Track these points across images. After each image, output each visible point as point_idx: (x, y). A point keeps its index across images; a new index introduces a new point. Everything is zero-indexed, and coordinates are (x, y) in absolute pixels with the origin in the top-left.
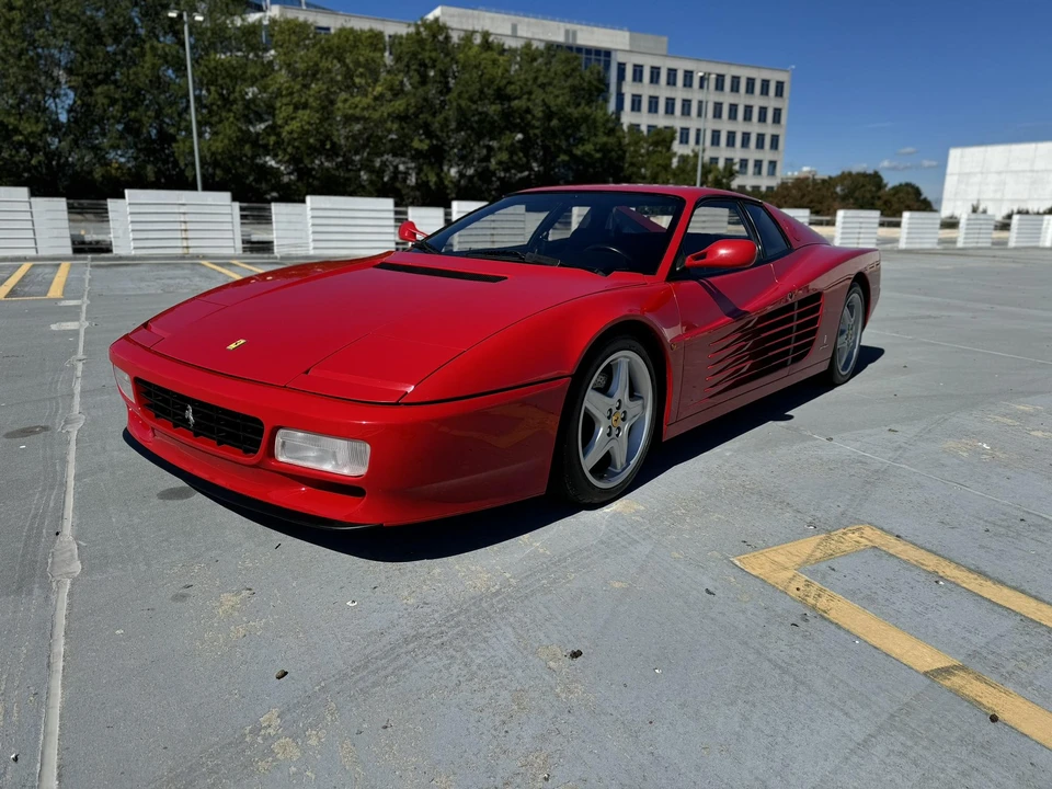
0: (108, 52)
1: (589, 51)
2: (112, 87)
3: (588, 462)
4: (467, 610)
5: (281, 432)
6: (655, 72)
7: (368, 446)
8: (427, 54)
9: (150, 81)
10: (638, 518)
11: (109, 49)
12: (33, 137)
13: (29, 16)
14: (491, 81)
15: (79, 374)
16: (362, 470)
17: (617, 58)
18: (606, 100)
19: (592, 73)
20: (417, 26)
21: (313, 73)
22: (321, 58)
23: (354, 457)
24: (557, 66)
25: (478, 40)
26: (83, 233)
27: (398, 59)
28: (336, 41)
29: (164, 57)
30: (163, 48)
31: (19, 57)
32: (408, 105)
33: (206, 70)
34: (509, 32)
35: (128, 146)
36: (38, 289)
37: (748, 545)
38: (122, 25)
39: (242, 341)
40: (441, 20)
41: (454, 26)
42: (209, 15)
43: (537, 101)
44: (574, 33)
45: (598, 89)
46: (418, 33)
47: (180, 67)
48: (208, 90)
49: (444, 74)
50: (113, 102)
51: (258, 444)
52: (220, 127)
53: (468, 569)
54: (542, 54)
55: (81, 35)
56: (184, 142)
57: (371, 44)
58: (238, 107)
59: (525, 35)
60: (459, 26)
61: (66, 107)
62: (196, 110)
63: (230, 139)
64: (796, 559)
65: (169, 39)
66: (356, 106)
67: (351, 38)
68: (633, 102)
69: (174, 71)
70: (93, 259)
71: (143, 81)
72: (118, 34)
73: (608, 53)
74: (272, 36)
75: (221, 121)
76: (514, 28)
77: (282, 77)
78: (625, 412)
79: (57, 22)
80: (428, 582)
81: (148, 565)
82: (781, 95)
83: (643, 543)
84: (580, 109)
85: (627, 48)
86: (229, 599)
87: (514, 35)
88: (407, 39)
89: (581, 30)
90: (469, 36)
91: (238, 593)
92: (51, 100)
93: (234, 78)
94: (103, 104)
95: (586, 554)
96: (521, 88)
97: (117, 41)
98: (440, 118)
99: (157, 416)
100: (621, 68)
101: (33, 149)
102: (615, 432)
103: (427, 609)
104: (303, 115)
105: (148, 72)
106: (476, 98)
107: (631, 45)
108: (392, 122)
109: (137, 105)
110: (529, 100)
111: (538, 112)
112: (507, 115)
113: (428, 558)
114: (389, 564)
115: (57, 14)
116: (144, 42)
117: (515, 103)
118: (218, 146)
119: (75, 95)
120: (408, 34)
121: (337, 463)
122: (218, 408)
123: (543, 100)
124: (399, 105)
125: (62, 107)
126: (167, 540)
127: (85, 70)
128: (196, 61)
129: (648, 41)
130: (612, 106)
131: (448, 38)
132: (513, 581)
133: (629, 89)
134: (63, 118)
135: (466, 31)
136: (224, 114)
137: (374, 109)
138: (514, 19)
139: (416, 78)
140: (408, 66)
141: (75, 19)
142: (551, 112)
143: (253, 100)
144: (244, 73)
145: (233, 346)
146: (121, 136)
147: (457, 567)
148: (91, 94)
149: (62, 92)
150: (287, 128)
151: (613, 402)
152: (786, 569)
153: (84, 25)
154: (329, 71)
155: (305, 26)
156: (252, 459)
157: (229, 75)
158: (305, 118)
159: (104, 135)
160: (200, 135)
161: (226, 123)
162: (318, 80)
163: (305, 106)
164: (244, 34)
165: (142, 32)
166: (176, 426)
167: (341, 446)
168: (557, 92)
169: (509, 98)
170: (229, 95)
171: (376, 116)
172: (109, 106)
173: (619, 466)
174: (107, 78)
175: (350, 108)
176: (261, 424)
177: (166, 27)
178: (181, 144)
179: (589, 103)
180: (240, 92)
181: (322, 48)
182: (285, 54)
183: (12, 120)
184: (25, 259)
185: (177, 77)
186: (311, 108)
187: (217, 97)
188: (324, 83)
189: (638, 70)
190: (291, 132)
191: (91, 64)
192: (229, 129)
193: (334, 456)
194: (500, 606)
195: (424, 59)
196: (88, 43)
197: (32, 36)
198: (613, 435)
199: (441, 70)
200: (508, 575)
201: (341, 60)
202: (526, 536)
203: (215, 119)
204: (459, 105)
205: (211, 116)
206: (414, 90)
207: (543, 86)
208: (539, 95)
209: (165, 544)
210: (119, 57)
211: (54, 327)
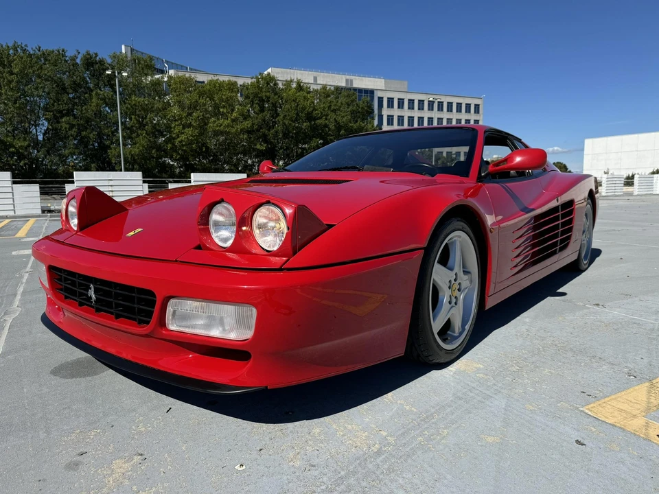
0: (69, 98)
1: (360, 90)
2: (71, 118)
3: (437, 326)
4: (355, 473)
5: (172, 301)
6: (401, 102)
7: (254, 310)
8: (264, 94)
9: (95, 114)
10: (481, 375)
11: (71, 96)
12: (22, 149)
13: (22, 78)
14: (303, 109)
15: (24, 281)
16: (248, 334)
17: (378, 94)
18: (373, 119)
19: (363, 102)
20: (257, 78)
21: (194, 106)
22: (199, 97)
23: (241, 322)
24: (342, 100)
25: (294, 85)
26: (49, 205)
27: (247, 97)
28: (208, 87)
29: (104, 99)
30: (103, 94)
31: (15, 103)
32: (253, 124)
33: (129, 106)
34: (312, 82)
35: (80, 154)
36: (10, 232)
37: (588, 396)
38: (78, 81)
39: (140, 230)
40: (272, 74)
41: (280, 79)
42: (131, 75)
43: (331, 120)
44: (352, 81)
45: (367, 111)
46: (258, 82)
47: (113, 106)
48: (131, 119)
49: (274, 105)
50: (72, 126)
51: (150, 314)
52: (137, 139)
53: (345, 428)
54: (333, 93)
55: (53, 88)
56: (115, 149)
57: (229, 88)
58: (148, 128)
59: (322, 83)
60: (282, 79)
61: (43, 131)
62: (122, 130)
63: (143, 147)
64: (639, 406)
65: (107, 89)
66: (221, 125)
67: (217, 85)
68: (388, 120)
69: (109, 108)
70: (51, 216)
71: (90, 114)
72: (76, 86)
73: (372, 92)
74: (170, 86)
75: (138, 136)
76: (315, 79)
77: (175, 110)
78: (459, 284)
79: (39, 81)
80: (310, 443)
81: (48, 432)
82: (478, 113)
83: (496, 397)
84: (358, 124)
85: (384, 88)
86: (120, 467)
87: (315, 82)
88: (251, 85)
89: (355, 79)
90: (289, 83)
91: (131, 459)
92: (34, 127)
93: (146, 111)
94: (66, 128)
95: (449, 410)
96: (321, 113)
97: (75, 91)
98: (272, 131)
99: (66, 297)
100: (381, 99)
101: (21, 157)
102: (454, 301)
103: (315, 473)
104: (189, 131)
105: (94, 109)
106: (294, 119)
107: (385, 86)
108: (243, 134)
109: (87, 128)
110: (326, 119)
111: (332, 126)
112: (314, 128)
113: (307, 420)
114: (271, 426)
115: (39, 76)
116: (92, 91)
117: (318, 122)
118: (136, 150)
119: (49, 123)
120: (251, 83)
121: (224, 330)
122: (117, 285)
123: (335, 119)
124: (247, 124)
125: (40, 132)
126: (69, 408)
127: (55, 108)
128: (123, 102)
129: (396, 84)
130: (376, 122)
131: (276, 84)
132: (391, 439)
133: (386, 112)
134: (40, 138)
135: (286, 81)
136: (139, 132)
137: (232, 127)
138: (315, 74)
139: (257, 108)
140: (252, 101)
141: (50, 79)
142: (340, 125)
143: (158, 124)
144: (152, 107)
145: (132, 233)
146: (76, 147)
147: (334, 426)
148: (58, 122)
149: (41, 123)
150: (179, 139)
151: (452, 275)
152: (635, 416)
153: (56, 82)
154: (204, 105)
155: (189, 80)
156: (144, 329)
157: (143, 109)
158: (190, 132)
159: (65, 147)
160: (124, 145)
161: (141, 137)
162: (197, 110)
163: (190, 125)
164: (152, 85)
165: (91, 86)
166: (81, 304)
167: (228, 311)
168: (343, 115)
169: (315, 119)
170: (143, 121)
171: (233, 130)
172: (69, 130)
173: (457, 331)
174: (69, 112)
175: (217, 126)
176: (154, 295)
177: (106, 81)
178: (113, 150)
179: (363, 120)
180: (150, 118)
181: (200, 91)
182: (177, 96)
183: (9, 139)
184: (7, 217)
185: (111, 111)
186: (193, 126)
187: (135, 121)
188: (201, 112)
189: (391, 101)
190: (181, 142)
191: (59, 104)
192: (143, 140)
193: (221, 323)
194: (386, 466)
195: (262, 97)
196: (57, 93)
197: (24, 90)
198: (453, 304)
199: (272, 103)
200: (385, 434)
201: (212, 99)
202: (390, 394)
203: (134, 135)
204: (284, 123)
205: (132, 134)
206: (256, 115)
207: (334, 111)
208: (332, 116)
209: (67, 411)
210: (77, 101)
211: (14, 253)
